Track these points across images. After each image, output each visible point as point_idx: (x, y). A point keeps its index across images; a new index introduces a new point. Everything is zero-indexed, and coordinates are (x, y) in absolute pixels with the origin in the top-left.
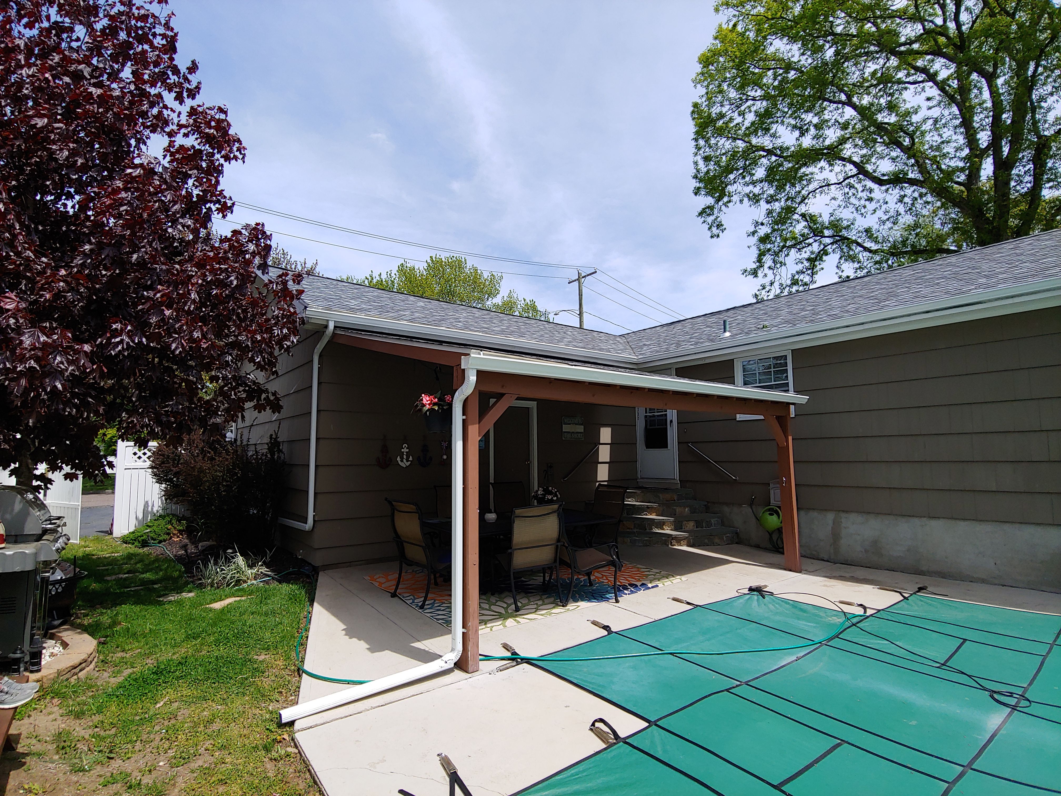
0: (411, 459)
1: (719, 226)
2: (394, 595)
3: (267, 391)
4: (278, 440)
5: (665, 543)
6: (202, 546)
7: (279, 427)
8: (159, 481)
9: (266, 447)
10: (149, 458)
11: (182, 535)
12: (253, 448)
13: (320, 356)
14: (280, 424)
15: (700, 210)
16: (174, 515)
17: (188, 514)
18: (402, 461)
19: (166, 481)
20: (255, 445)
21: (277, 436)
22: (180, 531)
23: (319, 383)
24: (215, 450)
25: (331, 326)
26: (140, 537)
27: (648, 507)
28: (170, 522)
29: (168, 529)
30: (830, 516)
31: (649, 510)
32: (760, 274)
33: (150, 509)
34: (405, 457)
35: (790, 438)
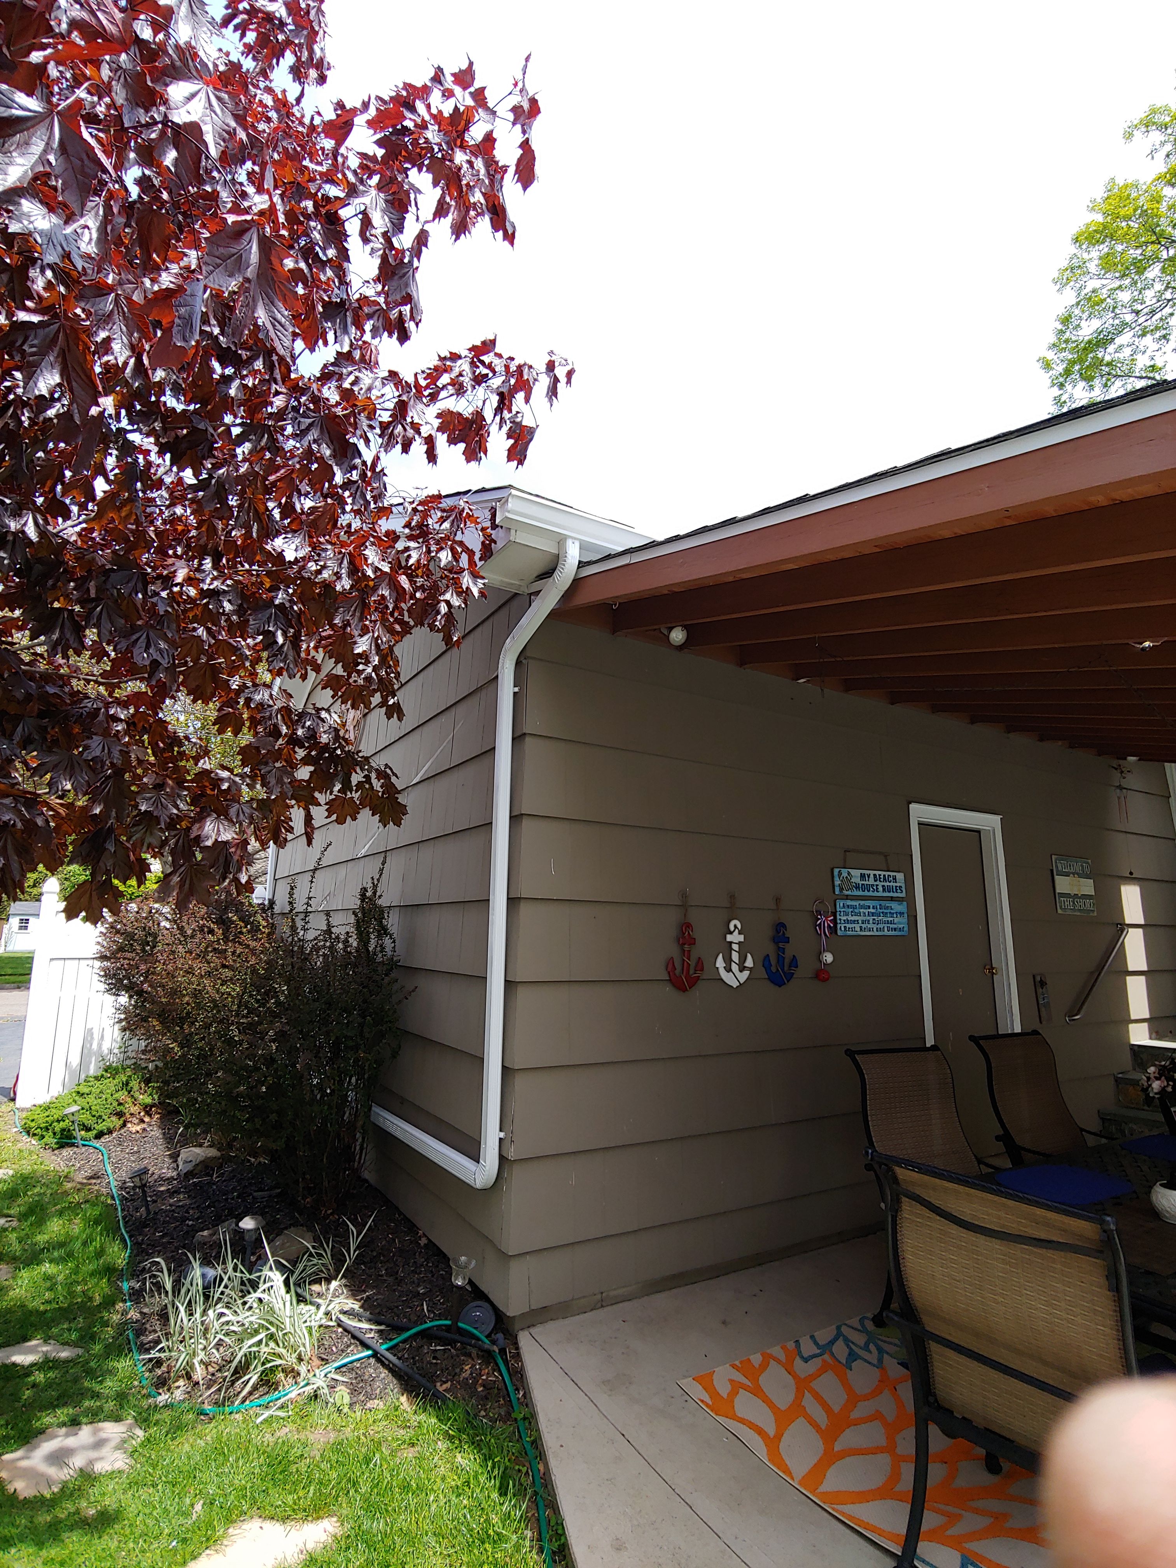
0: (749, 963)
4: (380, 902)
6: (185, 1162)
7: (381, 870)
8: (114, 990)
9: (352, 919)
10: (100, 939)
11: (150, 1115)
12: (319, 921)
13: (522, 659)
14: (384, 863)
16: (136, 1067)
18: (729, 969)
19: (127, 989)
20: (328, 914)
21: (375, 893)
22: (145, 1107)
23: (518, 739)
25: (572, 558)
26: (58, 1121)
28: (126, 1085)
29: (120, 1104)
33: (95, 1046)
34: (735, 956)
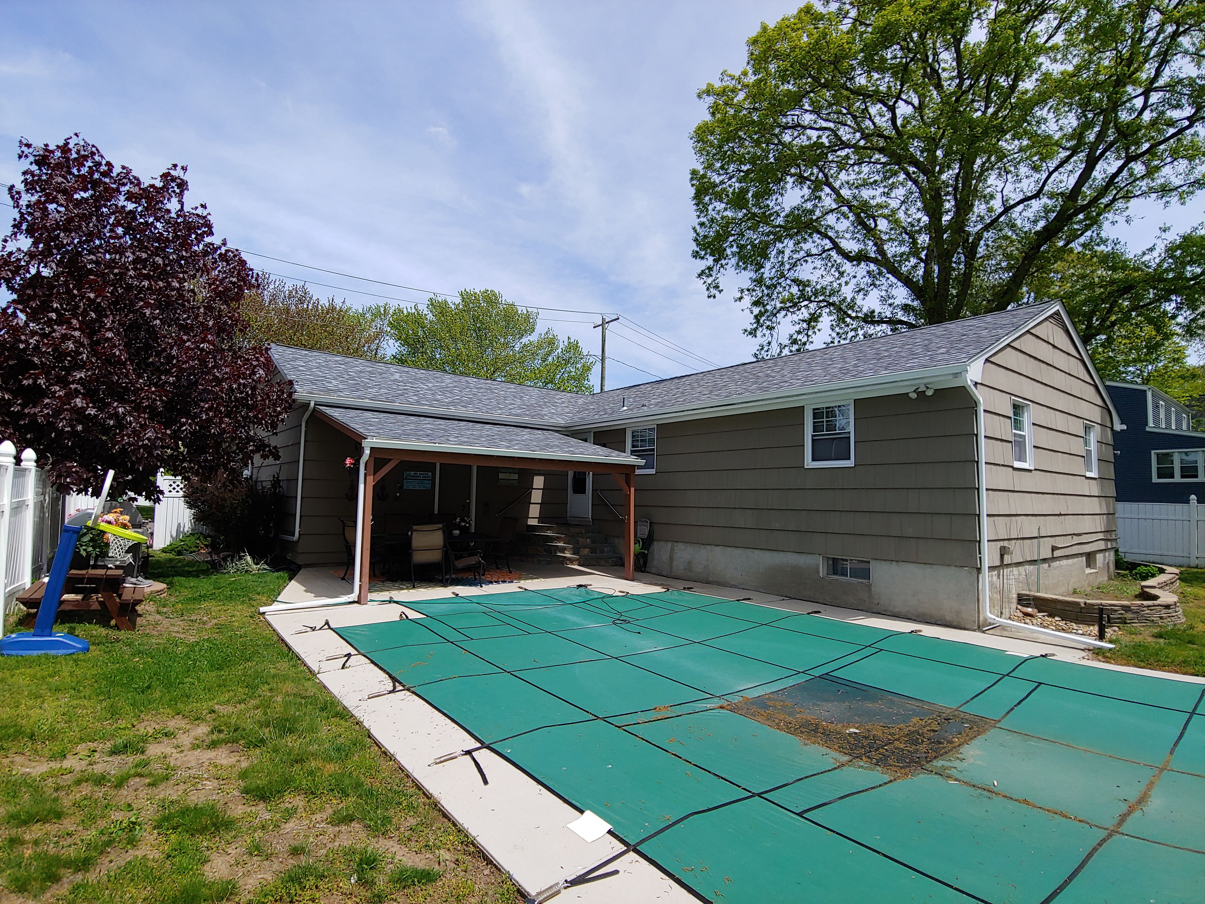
1: (717, 287)
2: (343, 579)
3: (269, 446)
4: (279, 478)
5: (562, 563)
6: (222, 555)
7: (279, 470)
8: (190, 507)
9: (271, 483)
10: (181, 489)
11: (208, 548)
12: (260, 484)
13: (307, 423)
14: (279, 468)
15: (699, 271)
16: (201, 533)
17: (212, 533)
19: (196, 507)
20: (262, 481)
21: (278, 475)
22: (206, 545)
23: (305, 441)
24: (233, 484)
25: (312, 404)
26: (176, 548)
27: (558, 537)
28: (198, 538)
29: (197, 544)
30: (669, 545)
31: (558, 539)
32: (759, 333)
33: (182, 529)
35: (632, 489)
